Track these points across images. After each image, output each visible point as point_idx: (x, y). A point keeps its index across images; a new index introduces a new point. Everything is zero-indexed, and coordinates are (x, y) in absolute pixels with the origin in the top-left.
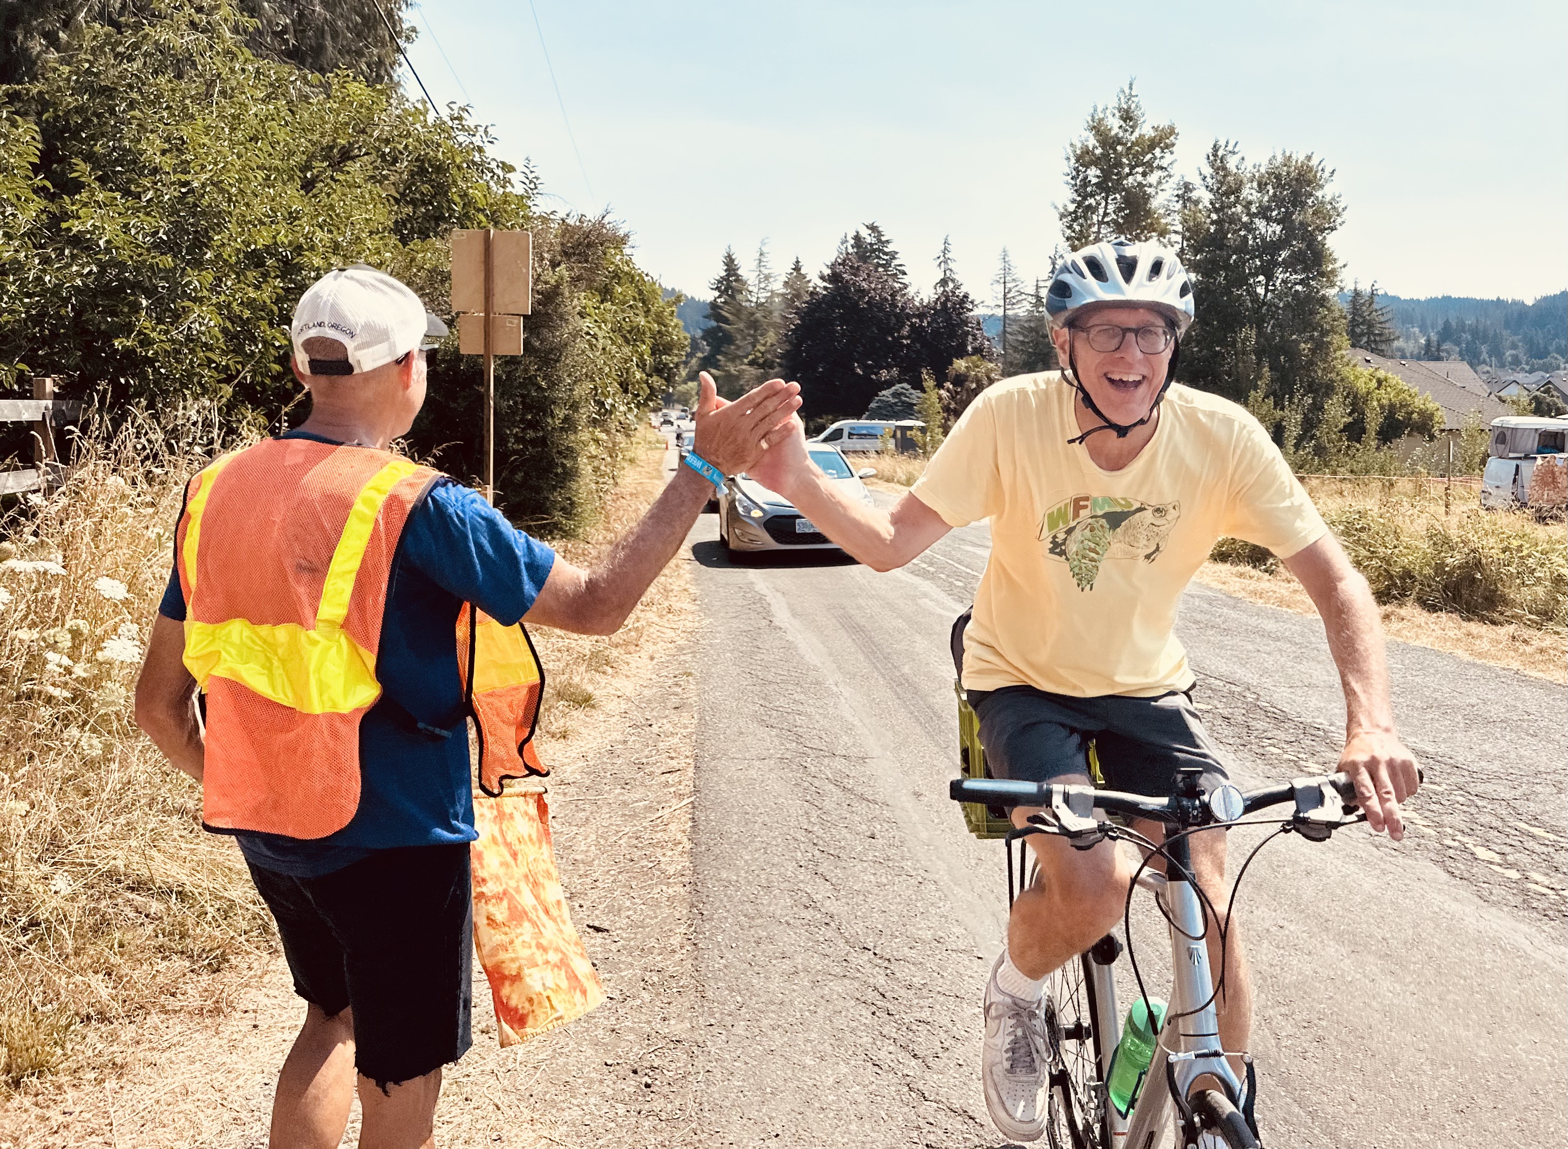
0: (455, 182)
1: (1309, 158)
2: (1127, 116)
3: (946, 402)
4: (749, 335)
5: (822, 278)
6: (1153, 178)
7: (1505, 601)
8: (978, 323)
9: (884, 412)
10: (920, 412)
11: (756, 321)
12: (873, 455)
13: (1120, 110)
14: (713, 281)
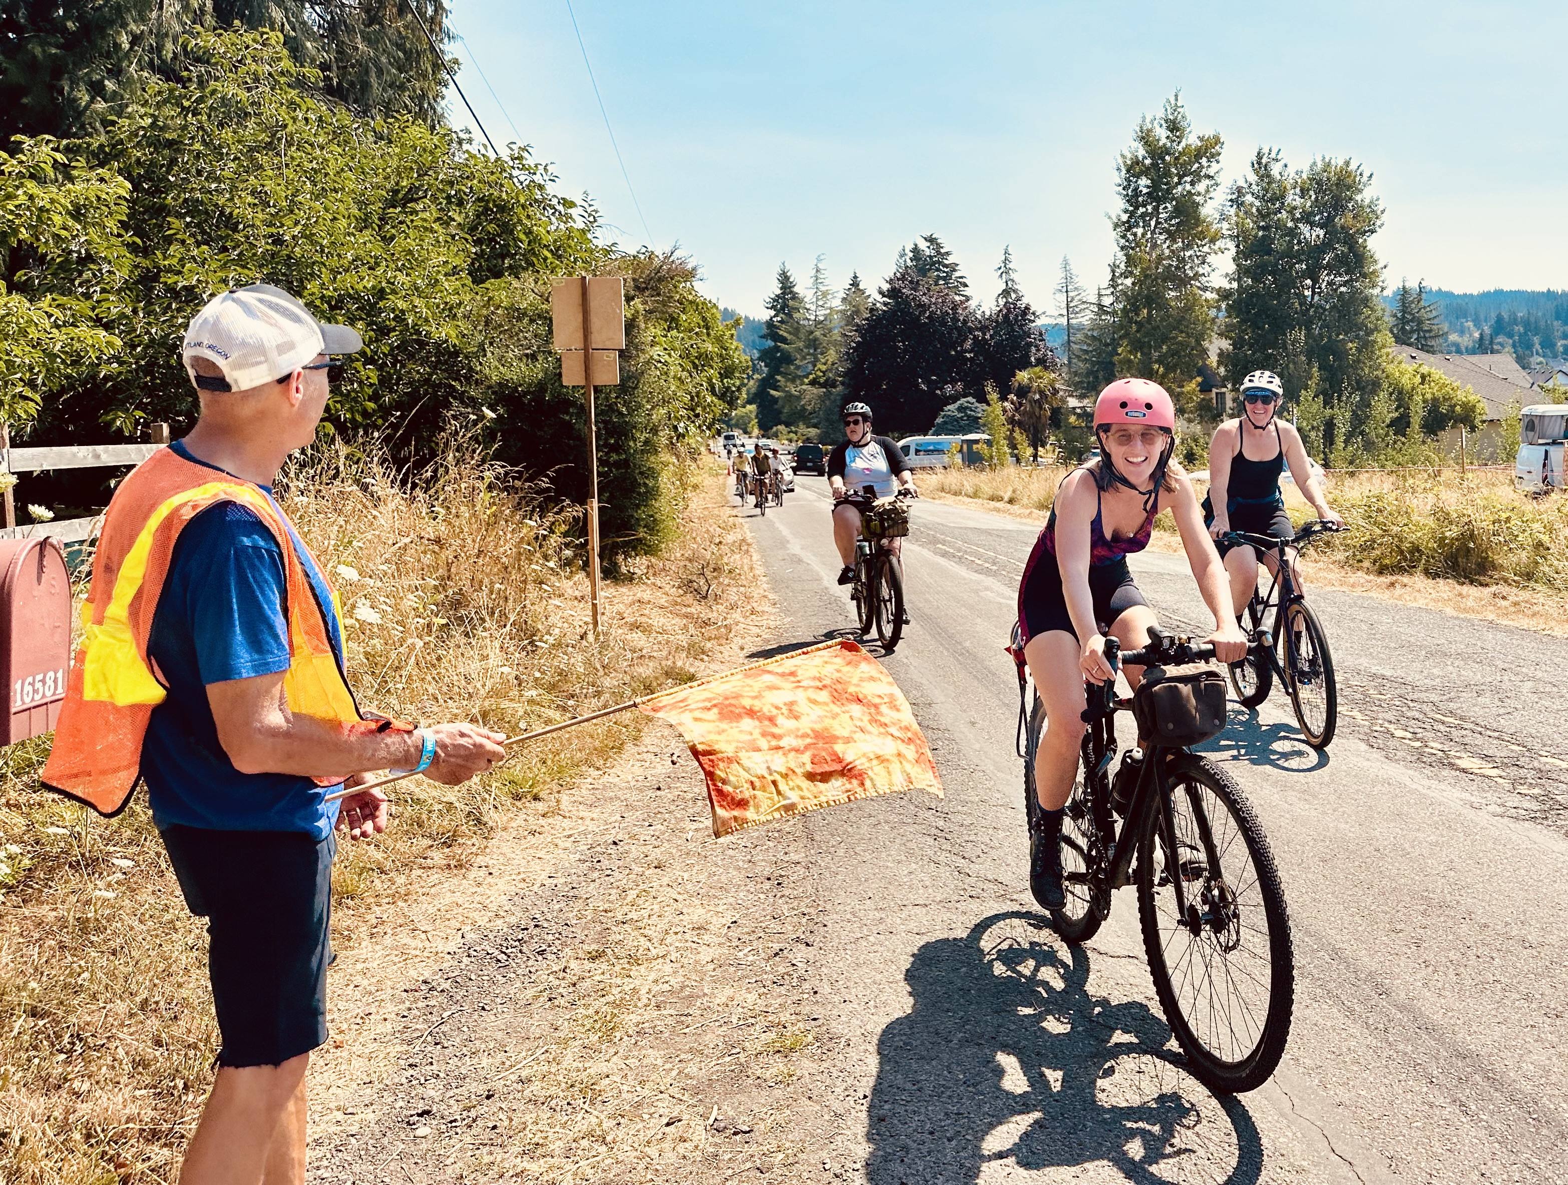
0: (520, 221)
1: (1347, 163)
2: (1174, 127)
3: (1010, 414)
4: (809, 354)
5: (881, 292)
6: (1201, 187)
7: (1494, 567)
8: (1041, 334)
9: (950, 427)
10: (984, 425)
11: (816, 339)
12: (940, 470)
13: (1166, 121)
14: (768, 300)
